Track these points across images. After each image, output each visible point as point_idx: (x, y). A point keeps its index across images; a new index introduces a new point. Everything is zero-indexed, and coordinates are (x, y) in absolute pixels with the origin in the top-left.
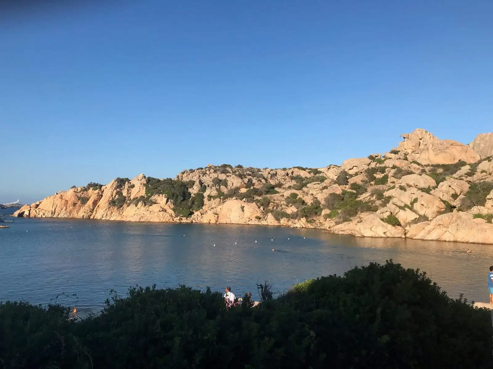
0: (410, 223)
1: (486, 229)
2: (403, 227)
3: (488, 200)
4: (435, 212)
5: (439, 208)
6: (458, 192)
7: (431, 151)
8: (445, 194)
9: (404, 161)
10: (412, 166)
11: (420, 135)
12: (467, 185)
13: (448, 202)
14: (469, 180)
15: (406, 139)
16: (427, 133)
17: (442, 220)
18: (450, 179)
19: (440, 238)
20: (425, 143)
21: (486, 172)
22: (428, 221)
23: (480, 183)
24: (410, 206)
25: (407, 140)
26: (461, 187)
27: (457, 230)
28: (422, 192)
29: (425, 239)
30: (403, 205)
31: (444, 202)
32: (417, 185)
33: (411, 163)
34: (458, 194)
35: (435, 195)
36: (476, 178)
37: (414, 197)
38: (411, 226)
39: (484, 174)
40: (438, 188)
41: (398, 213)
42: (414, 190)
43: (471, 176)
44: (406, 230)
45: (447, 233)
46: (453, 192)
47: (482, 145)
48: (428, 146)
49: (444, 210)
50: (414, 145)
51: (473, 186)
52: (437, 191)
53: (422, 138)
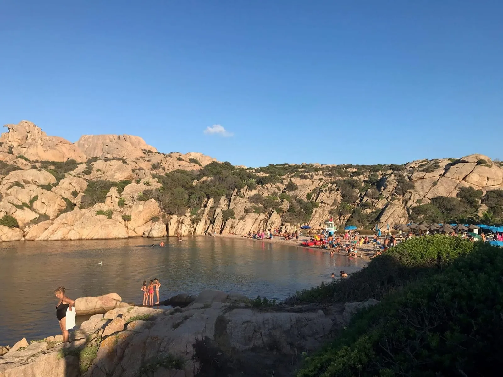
0: (30, 223)
1: (108, 224)
2: (22, 229)
3: (108, 197)
4: (56, 210)
5: (60, 206)
6: (78, 190)
7: (40, 147)
8: (66, 192)
9: (8, 154)
10: (18, 161)
11: (27, 128)
12: (86, 183)
13: (69, 200)
14: (86, 178)
15: (11, 130)
16: (35, 127)
17: (65, 218)
18: (69, 176)
19: (64, 238)
20: (32, 137)
21: (101, 171)
22: (49, 220)
23: (97, 181)
24: (29, 204)
25: (12, 132)
26: (80, 185)
27: (82, 227)
28: (43, 189)
29: (49, 239)
30: (20, 203)
31: (65, 199)
32: (36, 182)
33: (17, 157)
34: (78, 191)
35: (56, 192)
36: (93, 176)
37: (34, 194)
38: (31, 226)
39: (99, 172)
40: (59, 185)
41: (14, 213)
42: (34, 187)
43: (88, 174)
44: (25, 232)
45: (73, 231)
46: (73, 190)
47: (86, 146)
48: (36, 141)
49: (65, 208)
50: (20, 138)
51: (91, 184)
52: (58, 188)
53: (30, 131)
